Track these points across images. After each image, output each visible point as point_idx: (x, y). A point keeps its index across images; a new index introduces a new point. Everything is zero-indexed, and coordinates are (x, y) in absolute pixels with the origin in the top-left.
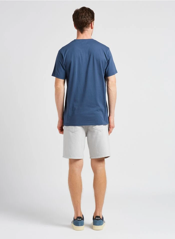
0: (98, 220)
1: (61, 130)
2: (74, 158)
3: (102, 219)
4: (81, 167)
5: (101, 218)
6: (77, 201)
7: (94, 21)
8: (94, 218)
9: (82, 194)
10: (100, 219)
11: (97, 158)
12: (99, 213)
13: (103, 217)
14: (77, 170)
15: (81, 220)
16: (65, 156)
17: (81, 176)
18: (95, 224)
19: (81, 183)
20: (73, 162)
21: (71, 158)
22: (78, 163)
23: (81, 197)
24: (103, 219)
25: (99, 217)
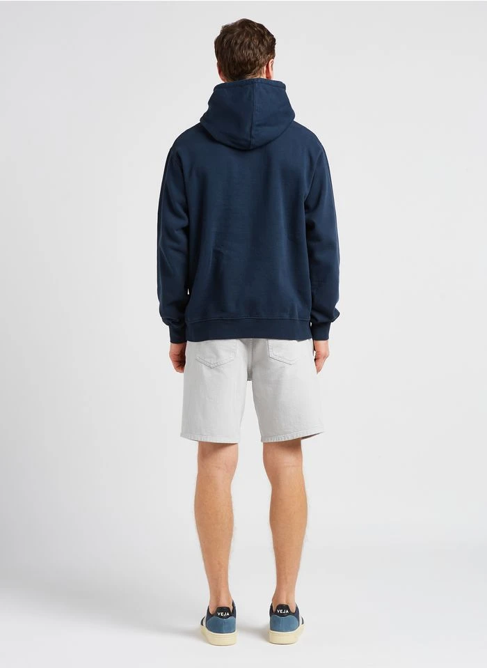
0: (282, 615)
1: (180, 362)
2: (211, 441)
3: (293, 614)
4: (231, 468)
5: (293, 610)
6: (219, 564)
7: (273, 58)
8: (274, 610)
9: (232, 544)
10: (290, 613)
11: (283, 439)
12: (287, 597)
13: (297, 608)
14: (220, 475)
15: (228, 617)
16: (187, 432)
17: (230, 494)
18: (275, 626)
19: (231, 512)
20: (209, 450)
21: (202, 440)
22: (225, 454)
23: (228, 551)
24: (296, 614)
25: (287, 607)
